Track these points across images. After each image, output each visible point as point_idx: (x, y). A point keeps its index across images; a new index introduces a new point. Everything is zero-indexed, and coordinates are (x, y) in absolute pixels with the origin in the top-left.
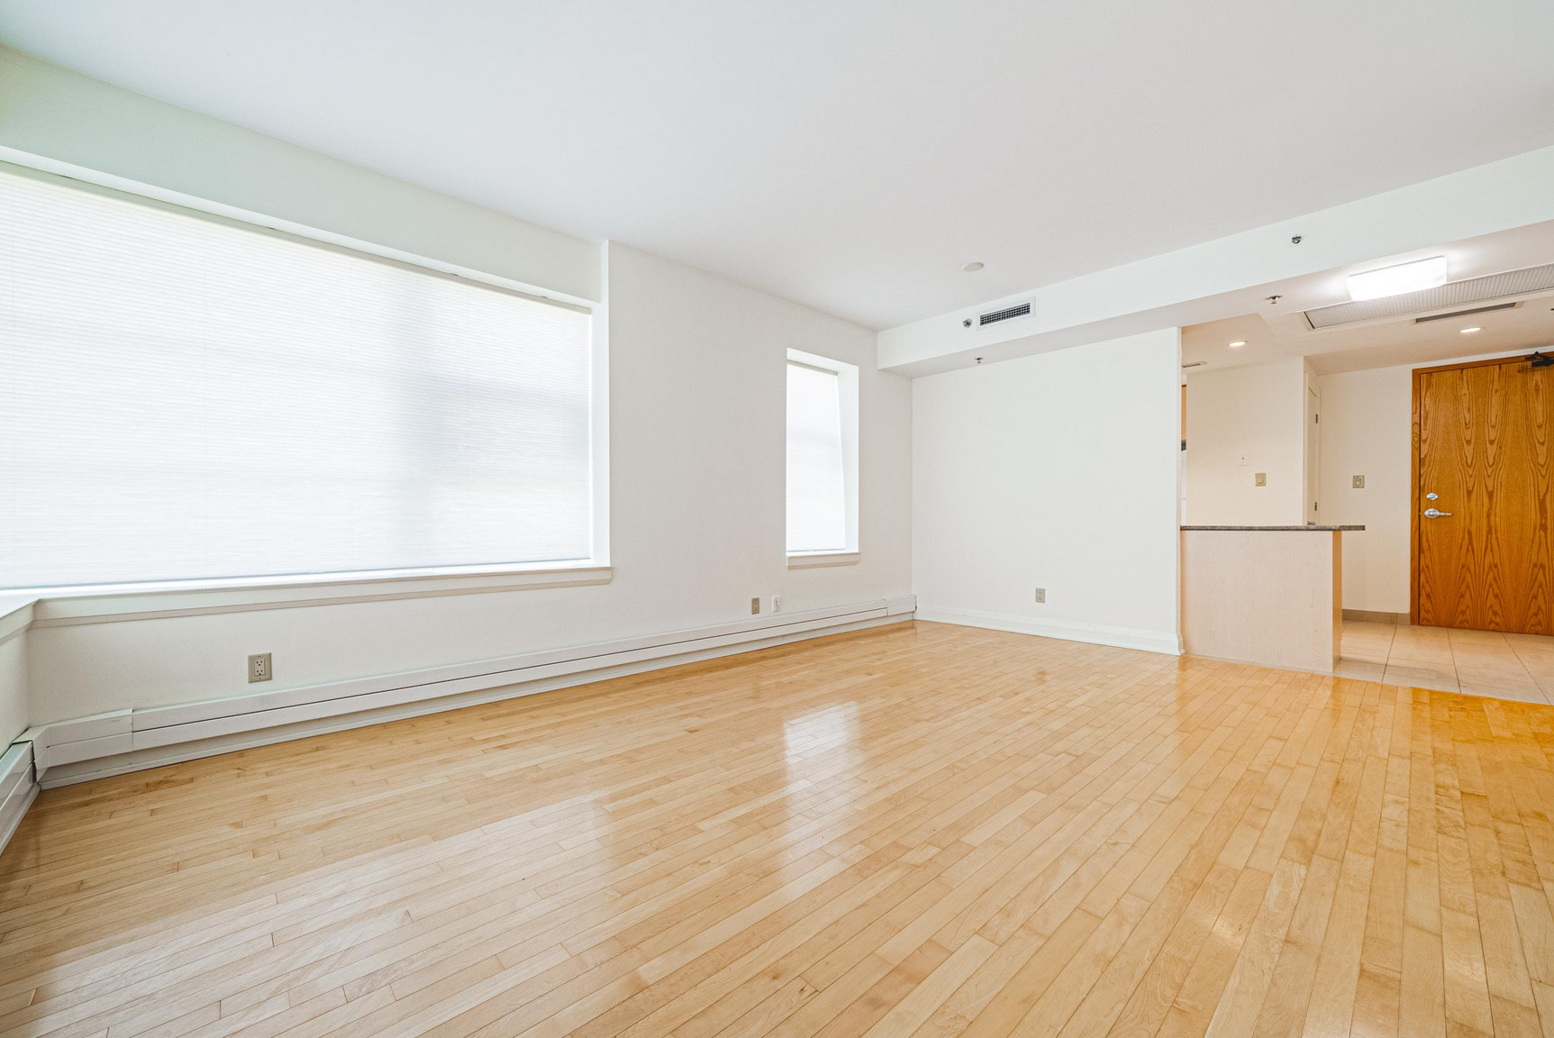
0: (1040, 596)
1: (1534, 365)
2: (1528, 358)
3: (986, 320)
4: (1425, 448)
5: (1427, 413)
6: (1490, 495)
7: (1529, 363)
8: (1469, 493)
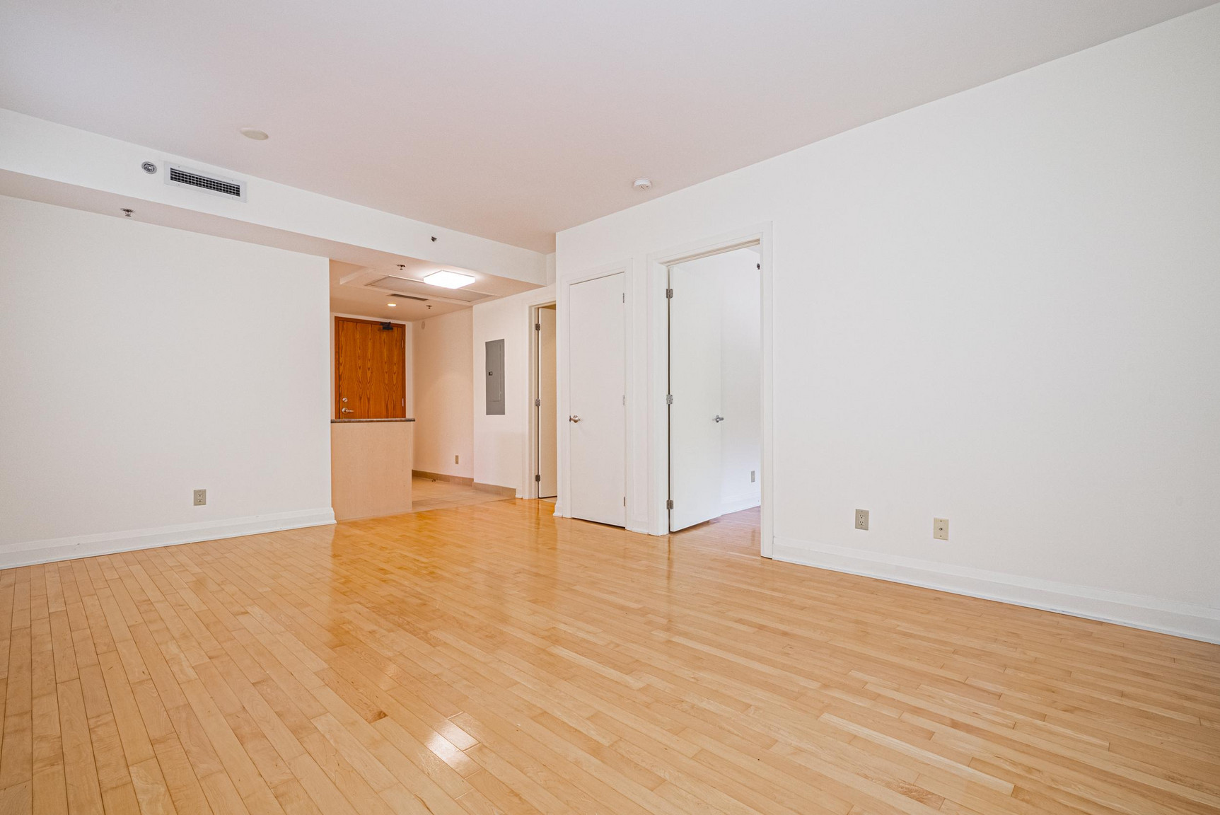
0: (200, 497)
1: (384, 328)
2: (382, 324)
3: (177, 176)
4: (341, 368)
5: (342, 347)
6: (369, 400)
7: (382, 327)
8: (361, 398)
